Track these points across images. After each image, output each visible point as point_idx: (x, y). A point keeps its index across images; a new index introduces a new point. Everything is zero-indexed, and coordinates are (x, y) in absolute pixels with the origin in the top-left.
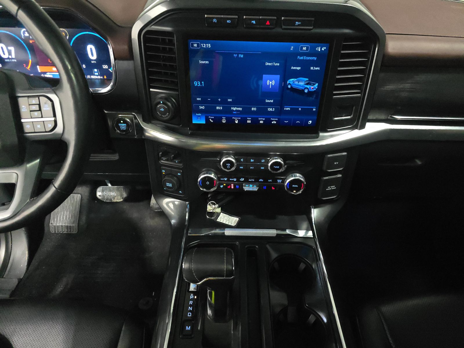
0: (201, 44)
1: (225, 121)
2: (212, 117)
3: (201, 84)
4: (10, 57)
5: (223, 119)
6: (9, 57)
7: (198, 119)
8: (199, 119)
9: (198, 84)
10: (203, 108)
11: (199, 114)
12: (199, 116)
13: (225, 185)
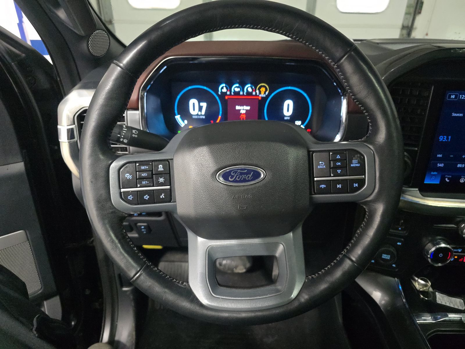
0: (460, 95)
1: (463, 180)
2: (449, 176)
3: (447, 138)
4: (200, 113)
5: (462, 178)
6: (198, 113)
7: (432, 179)
8: (434, 178)
9: (443, 139)
10: (442, 165)
11: (435, 173)
12: (435, 175)
13: (456, 257)
